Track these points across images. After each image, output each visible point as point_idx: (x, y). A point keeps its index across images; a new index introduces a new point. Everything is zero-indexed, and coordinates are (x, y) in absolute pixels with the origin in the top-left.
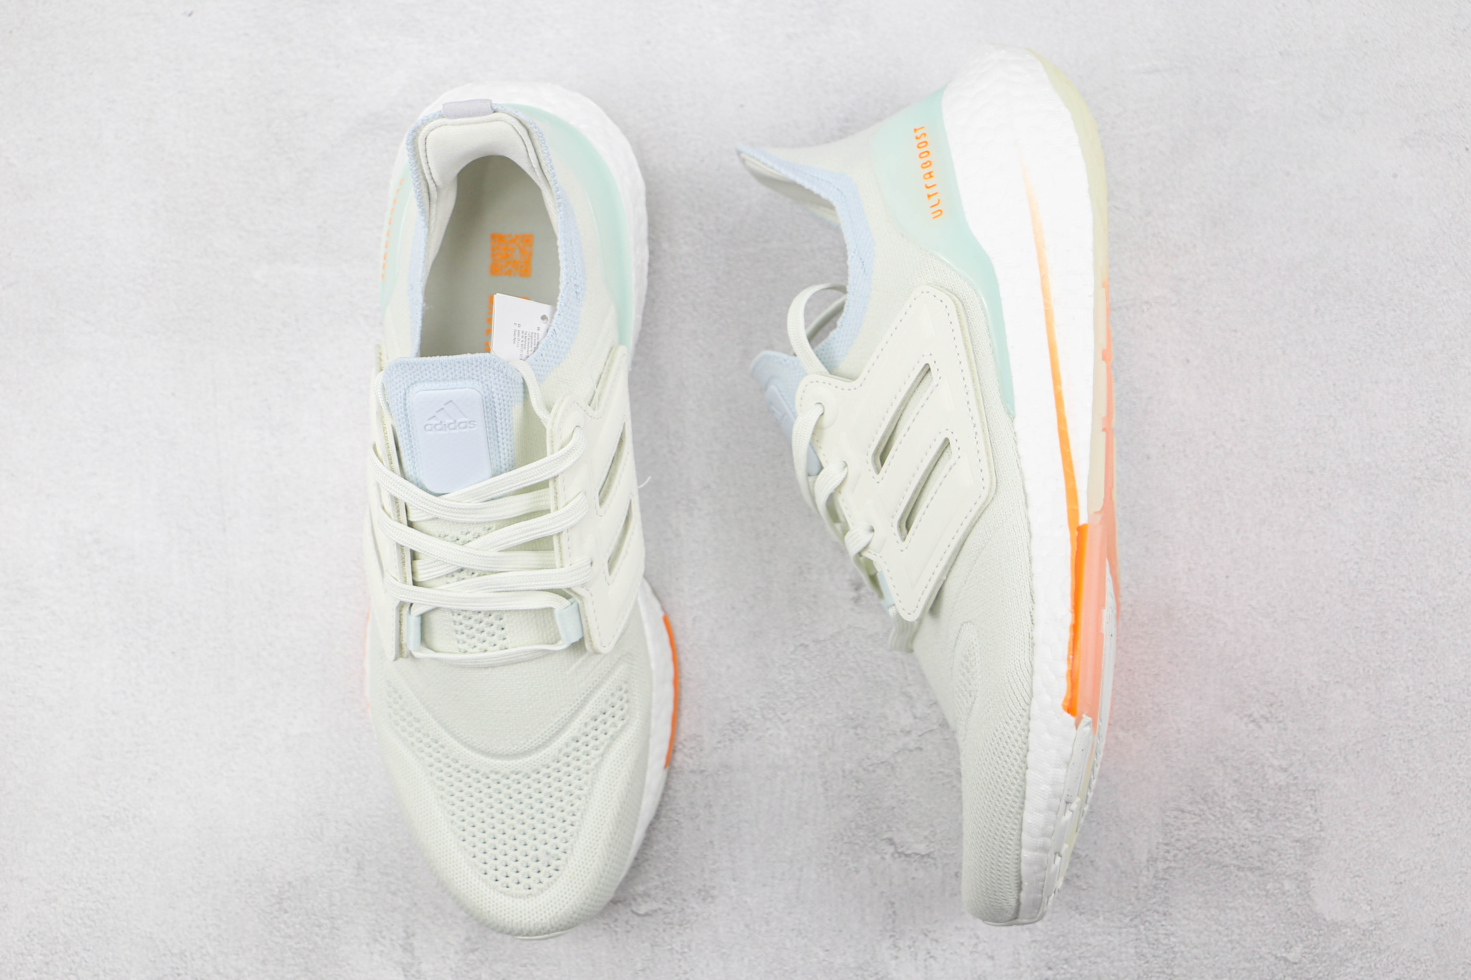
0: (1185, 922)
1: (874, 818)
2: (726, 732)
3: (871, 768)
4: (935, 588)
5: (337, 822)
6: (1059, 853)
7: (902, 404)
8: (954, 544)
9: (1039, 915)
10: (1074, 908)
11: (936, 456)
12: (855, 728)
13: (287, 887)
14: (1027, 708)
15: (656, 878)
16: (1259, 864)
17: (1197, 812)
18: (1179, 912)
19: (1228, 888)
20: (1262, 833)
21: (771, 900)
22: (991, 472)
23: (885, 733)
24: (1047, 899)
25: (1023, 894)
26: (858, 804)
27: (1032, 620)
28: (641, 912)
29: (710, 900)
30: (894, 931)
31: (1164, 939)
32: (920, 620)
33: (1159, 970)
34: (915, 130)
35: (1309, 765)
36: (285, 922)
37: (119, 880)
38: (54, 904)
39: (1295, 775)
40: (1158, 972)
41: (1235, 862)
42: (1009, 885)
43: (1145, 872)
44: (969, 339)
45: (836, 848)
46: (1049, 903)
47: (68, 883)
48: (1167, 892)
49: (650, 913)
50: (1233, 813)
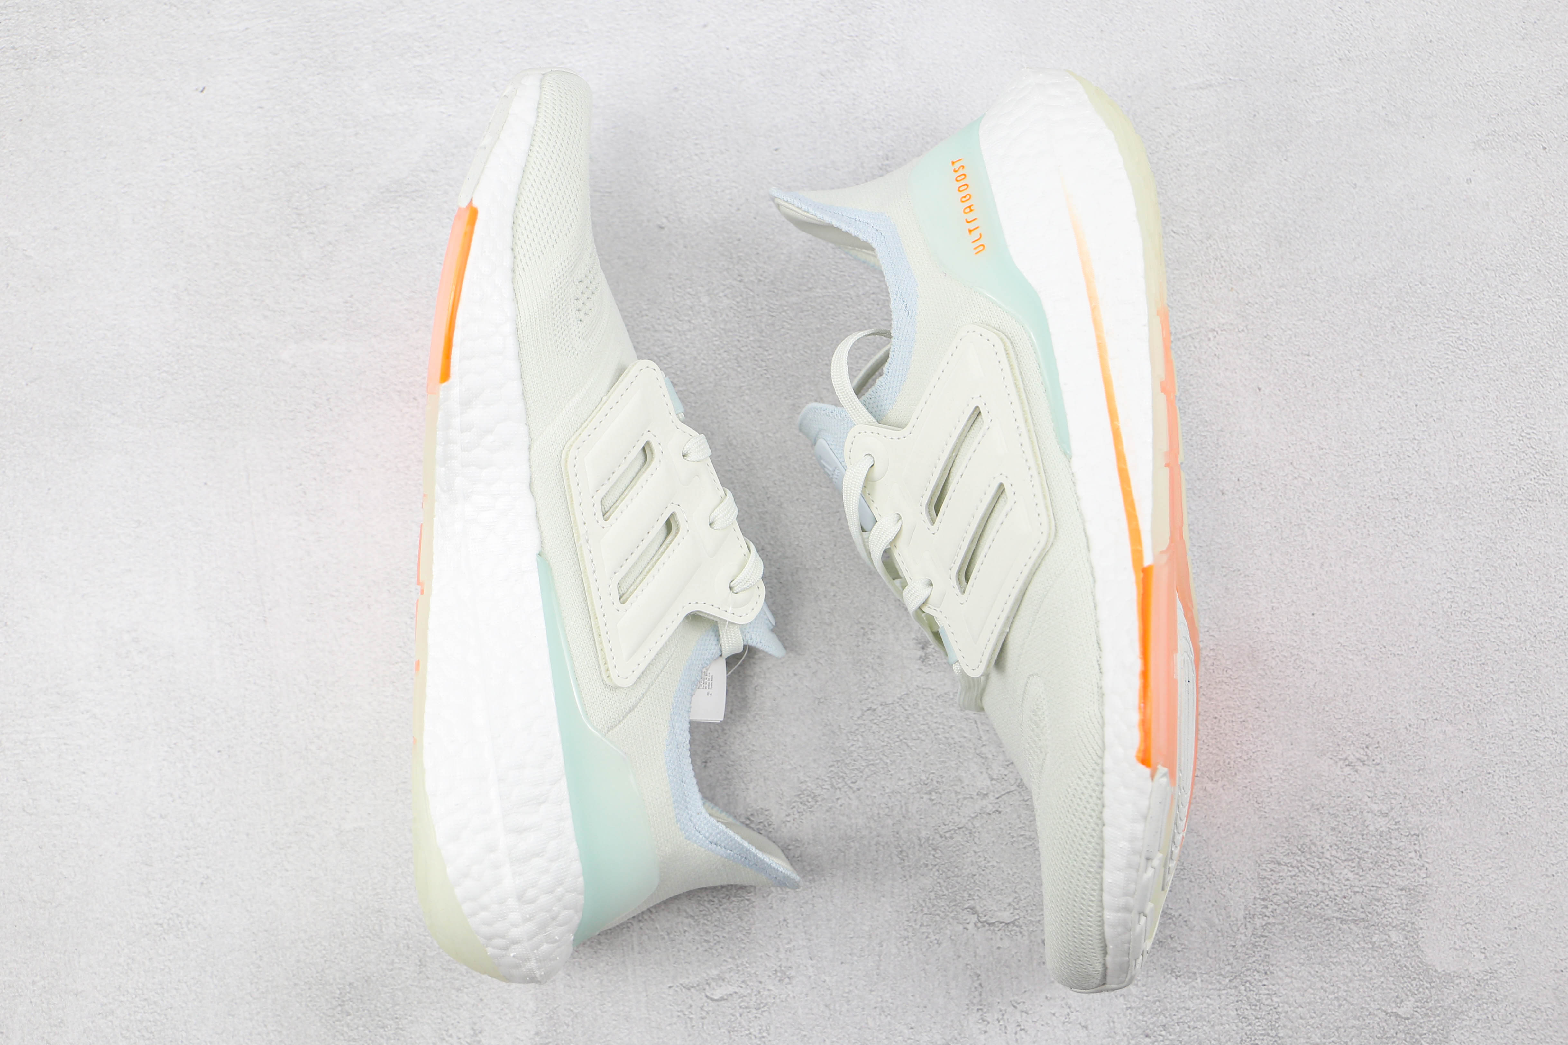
0: (1288, 980)
1: (953, 886)
2: (794, 804)
3: (948, 835)
4: (998, 641)
5: (396, 918)
6: (1143, 913)
7: (953, 450)
8: (1015, 593)
9: (1127, 980)
10: (1170, 972)
11: (991, 502)
12: (930, 793)
13: (348, 988)
14: (1099, 761)
15: (730, 960)
16: (1363, 916)
17: (1295, 863)
18: (1281, 970)
19: (1332, 943)
20: (1365, 882)
21: (851, 979)
22: (1049, 516)
23: (960, 797)
24: (1134, 962)
25: (1109, 958)
26: (936, 873)
27: (1100, 669)
28: (716, 998)
29: (787, 980)
30: (981, 1005)
31: (1267, 999)
32: (987, 675)
33: (1263, 1032)
34: (953, 163)
35: (1410, 808)
36: (348, 1025)
37: (176, 989)
38: (110, 1018)
39: (1397, 820)
40: (1261, 1035)
41: (1337, 915)
42: (1093, 949)
43: (1242, 930)
44: (1019, 377)
45: (915, 921)
46: (1138, 967)
47: (124, 995)
48: (1267, 949)
49: (725, 997)
50: (1333, 863)
